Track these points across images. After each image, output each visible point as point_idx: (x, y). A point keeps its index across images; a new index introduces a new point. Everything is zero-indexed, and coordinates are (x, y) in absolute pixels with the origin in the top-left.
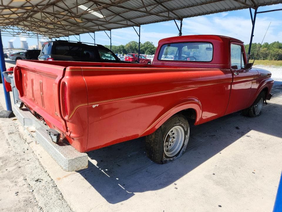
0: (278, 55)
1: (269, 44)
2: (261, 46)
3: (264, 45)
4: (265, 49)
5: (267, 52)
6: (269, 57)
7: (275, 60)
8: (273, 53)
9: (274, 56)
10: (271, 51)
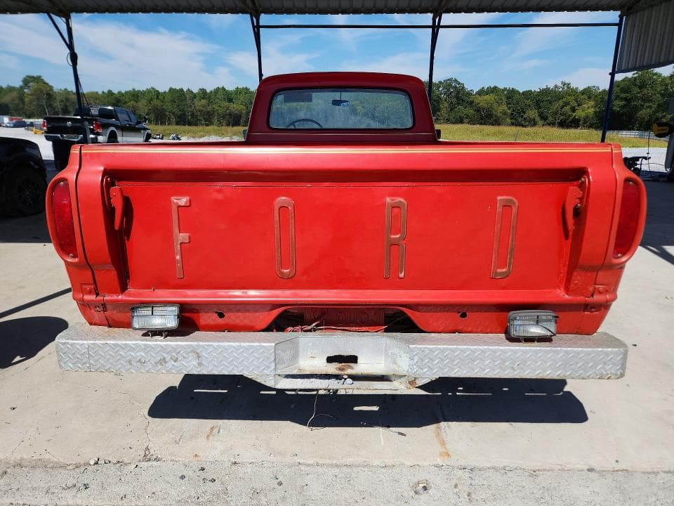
0: (230, 114)
1: (208, 91)
2: (194, 96)
3: (198, 93)
4: (204, 102)
5: (209, 108)
6: (215, 120)
7: (228, 125)
8: (221, 111)
9: (224, 117)
10: (216, 107)
